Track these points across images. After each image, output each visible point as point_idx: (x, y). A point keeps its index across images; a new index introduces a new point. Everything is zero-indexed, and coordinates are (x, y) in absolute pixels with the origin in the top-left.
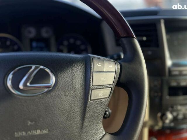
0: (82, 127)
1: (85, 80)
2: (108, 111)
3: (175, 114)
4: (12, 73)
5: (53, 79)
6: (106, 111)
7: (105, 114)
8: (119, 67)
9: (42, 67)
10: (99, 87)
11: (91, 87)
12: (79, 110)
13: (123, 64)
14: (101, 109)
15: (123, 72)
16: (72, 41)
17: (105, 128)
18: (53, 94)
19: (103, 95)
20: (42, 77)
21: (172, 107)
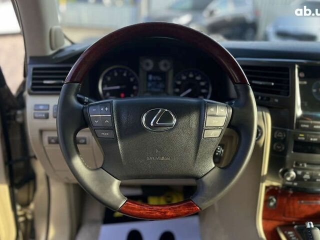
0: (195, 159)
1: (200, 121)
2: (220, 150)
3: (300, 172)
4: (145, 115)
5: (175, 121)
6: (217, 149)
7: (216, 152)
8: (231, 111)
9: (167, 110)
10: (211, 128)
11: (205, 127)
12: (193, 145)
13: (235, 108)
14: (212, 147)
15: (234, 115)
16: (191, 76)
17: (215, 163)
18: (174, 131)
19: (214, 135)
20: (166, 118)
21: (297, 164)
